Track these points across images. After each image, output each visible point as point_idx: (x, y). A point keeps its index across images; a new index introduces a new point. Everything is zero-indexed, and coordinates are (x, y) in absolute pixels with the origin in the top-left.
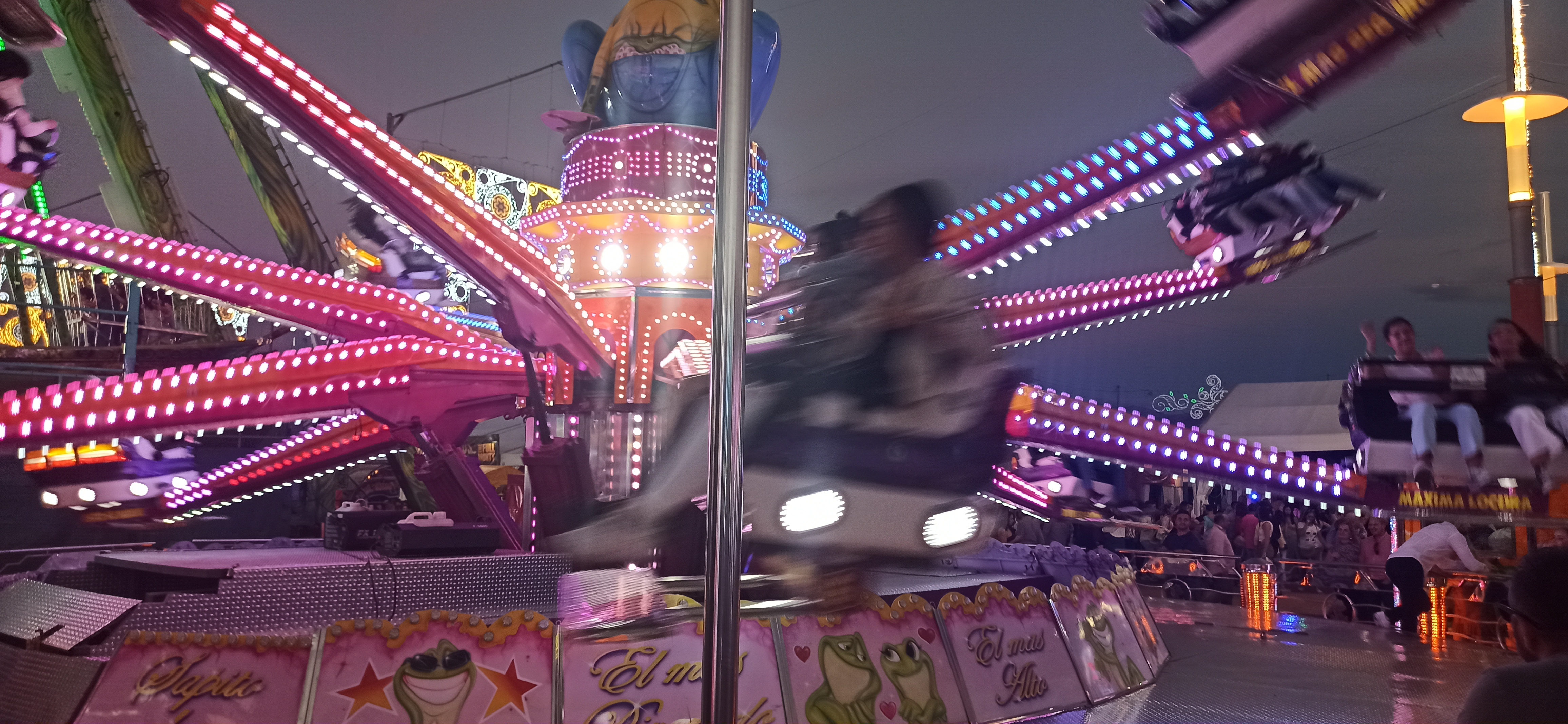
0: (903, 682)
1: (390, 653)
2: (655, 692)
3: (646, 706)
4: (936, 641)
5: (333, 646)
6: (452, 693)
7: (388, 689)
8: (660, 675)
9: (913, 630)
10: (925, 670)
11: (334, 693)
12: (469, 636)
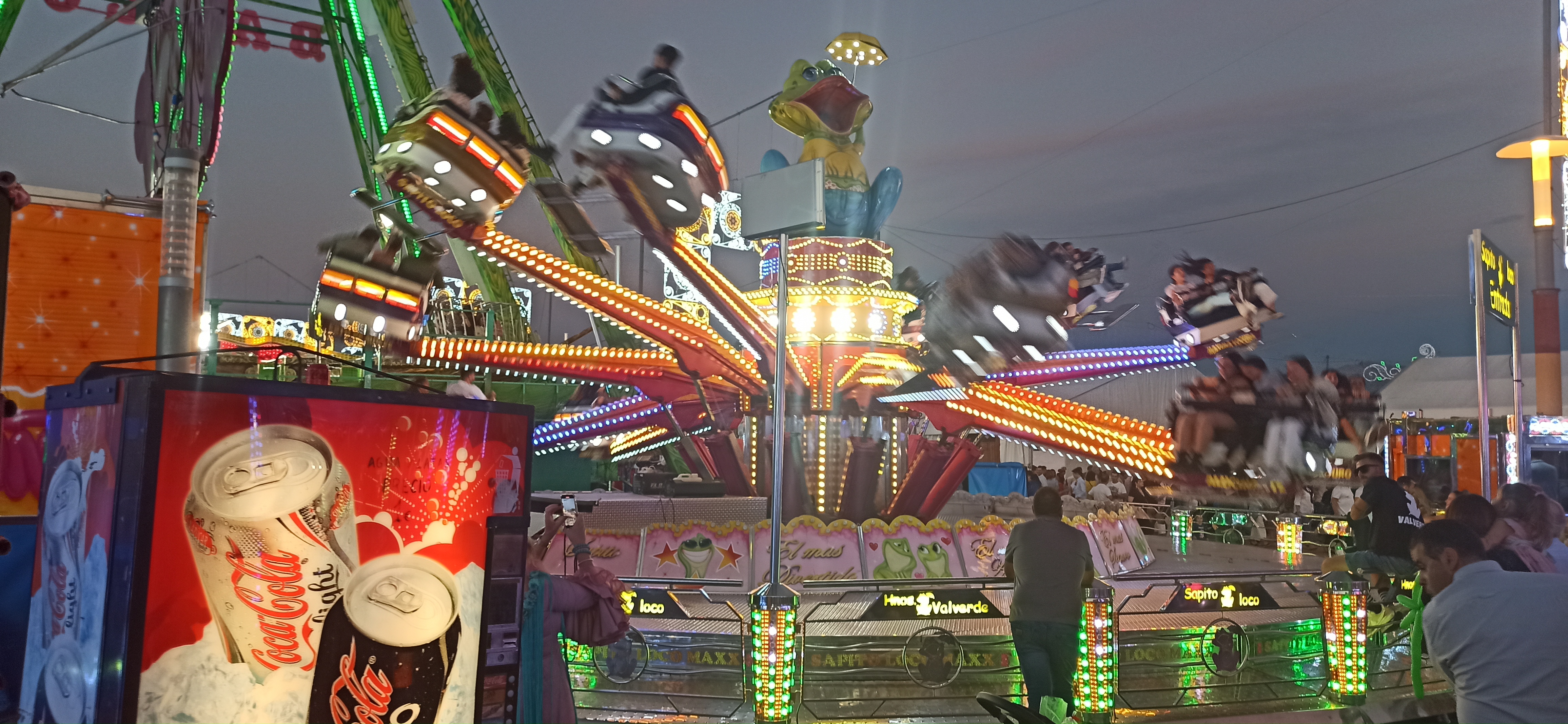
0: (928, 562)
1: (676, 539)
2: (798, 561)
3: (793, 568)
4: (951, 544)
5: (651, 534)
6: (704, 558)
7: (675, 555)
8: (801, 553)
9: (938, 539)
10: (943, 558)
11: (652, 556)
12: (711, 532)
